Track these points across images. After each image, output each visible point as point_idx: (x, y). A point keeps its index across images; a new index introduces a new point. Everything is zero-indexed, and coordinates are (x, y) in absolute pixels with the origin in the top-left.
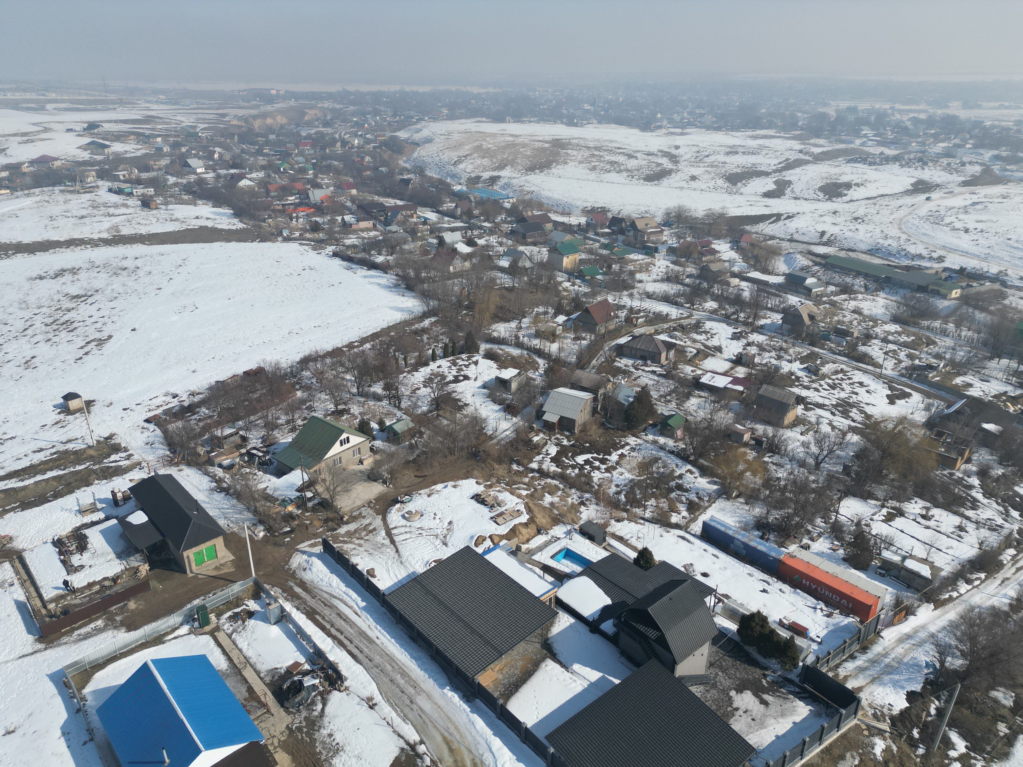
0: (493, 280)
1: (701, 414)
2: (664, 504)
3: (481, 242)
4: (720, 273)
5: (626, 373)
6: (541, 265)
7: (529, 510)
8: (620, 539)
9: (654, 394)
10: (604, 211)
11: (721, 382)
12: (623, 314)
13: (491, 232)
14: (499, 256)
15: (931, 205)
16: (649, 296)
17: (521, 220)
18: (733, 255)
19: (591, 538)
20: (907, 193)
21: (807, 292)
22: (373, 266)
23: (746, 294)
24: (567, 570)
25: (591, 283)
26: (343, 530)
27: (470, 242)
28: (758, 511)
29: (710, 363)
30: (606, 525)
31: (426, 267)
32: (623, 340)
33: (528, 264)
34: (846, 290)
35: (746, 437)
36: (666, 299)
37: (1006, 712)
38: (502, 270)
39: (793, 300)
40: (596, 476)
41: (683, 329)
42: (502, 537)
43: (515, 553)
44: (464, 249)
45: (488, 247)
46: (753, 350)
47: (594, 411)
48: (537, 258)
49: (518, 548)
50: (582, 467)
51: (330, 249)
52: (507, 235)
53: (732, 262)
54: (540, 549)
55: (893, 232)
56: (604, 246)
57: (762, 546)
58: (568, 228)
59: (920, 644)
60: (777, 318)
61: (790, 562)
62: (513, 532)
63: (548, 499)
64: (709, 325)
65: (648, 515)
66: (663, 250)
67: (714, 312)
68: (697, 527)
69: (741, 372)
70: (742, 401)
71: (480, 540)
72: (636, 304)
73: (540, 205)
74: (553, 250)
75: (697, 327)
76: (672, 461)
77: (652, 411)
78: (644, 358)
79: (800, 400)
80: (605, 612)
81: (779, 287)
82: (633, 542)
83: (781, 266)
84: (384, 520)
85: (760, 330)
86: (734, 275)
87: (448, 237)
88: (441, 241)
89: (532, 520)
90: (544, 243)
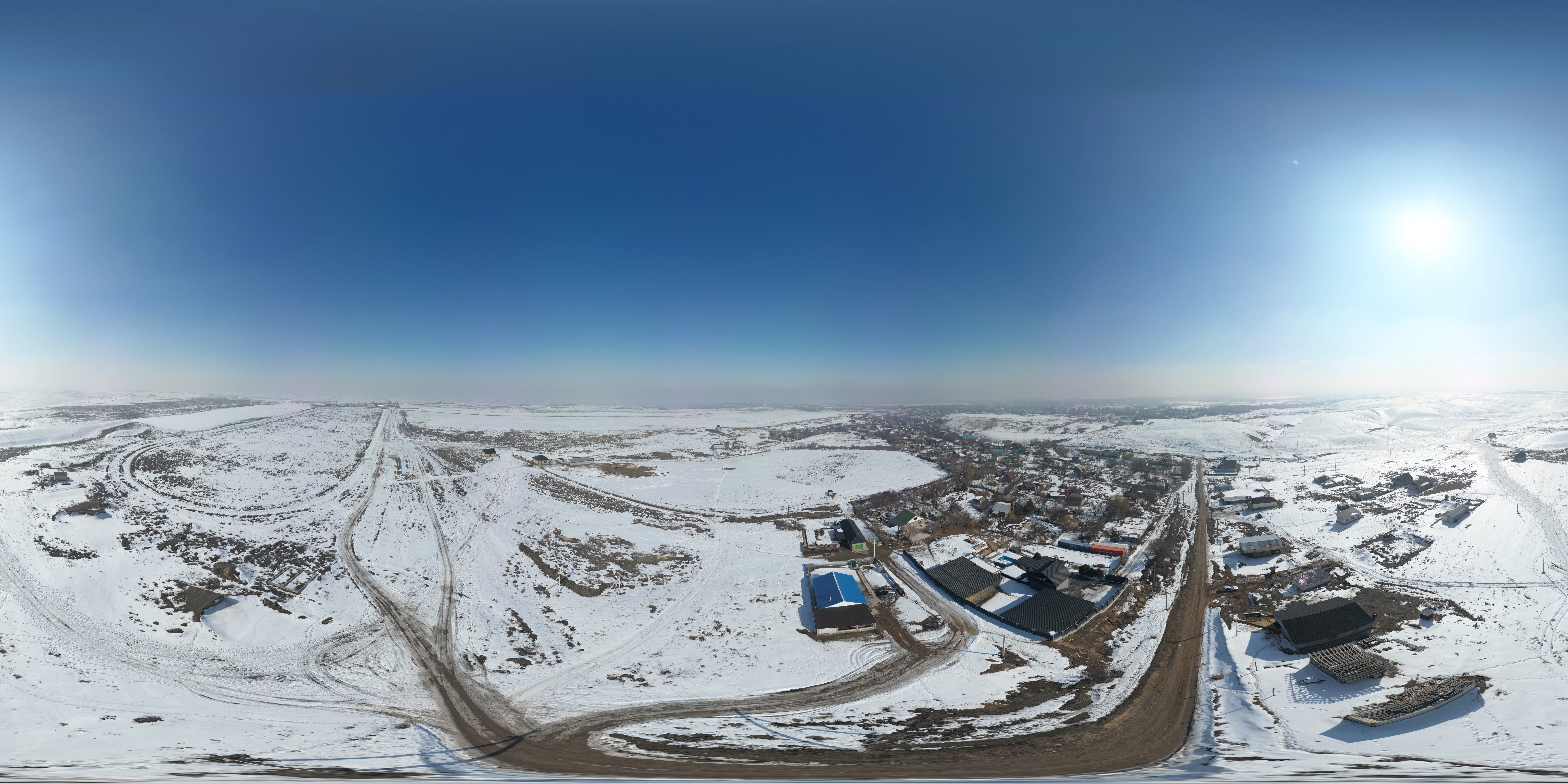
0: (972, 466)
1: (1052, 506)
2: (1042, 538)
3: (968, 453)
4: (1051, 459)
5: (1023, 495)
6: (989, 460)
7: (988, 544)
8: (1027, 551)
9: (1034, 502)
10: (1010, 441)
11: (1057, 495)
12: (1019, 475)
13: (972, 449)
14: (974, 458)
15: (1108, 433)
16: (1028, 469)
17: (982, 445)
18: (1054, 453)
19: (1015, 552)
20: (1101, 430)
21: (1080, 462)
22: (930, 460)
23: (1061, 465)
24: (1006, 563)
25: (1007, 466)
26: (912, 548)
27: (964, 453)
28: (1078, 534)
29: (1052, 489)
30: (1020, 547)
31: (949, 461)
32: (1020, 484)
33: (985, 460)
34: (1091, 460)
35: (1069, 511)
36: (1034, 469)
37: (1169, 564)
38: (976, 462)
39: (1076, 465)
40: (1015, 531)
41: (1041, 478)
42: (977, 554)
43: (983, 558)
44: (962, 455)
45: (970, 454)
46: (1066, 483)
47: (1012, 509)
48: (988, 458)
49: (984, 557)
50: (1009, 529)
51: (916, 454)
52: (977, 451)
53: (1054, 455)
54: (993, 557)
55: (1100, 441)
56: (1011, 453)
57: (1082, 544)
58: (998, 448)
59: (1141, 556)
60: (1072, 471)
61: (1093, 547)
62: (982, 552)
63: (996, 540)
64: (1050, 476)
65: (1036, 542)
66: (1031, 453)
67: (1051, 472)
68: (1056, 543)
69: (1063, 490)
70: (1065, 500)
71: (968, 554)
72: (1024, 472)
73: (988, 440)
74: (994, 455)
75: (1046, 477)
76: (1043, 523)
77: (1033, 507)
78: (1029, 490)
79: (1085, 496)
80: (1023, 576)
81: (1070, 461)
82: (1032, 551)
83: (1070, 455)
84: (928, 546)
85: (1067, 476)
86: (1056, 459)
87: (957, 451)
88: (954, 453)
89: (989, 548)
90: (990, 453)
